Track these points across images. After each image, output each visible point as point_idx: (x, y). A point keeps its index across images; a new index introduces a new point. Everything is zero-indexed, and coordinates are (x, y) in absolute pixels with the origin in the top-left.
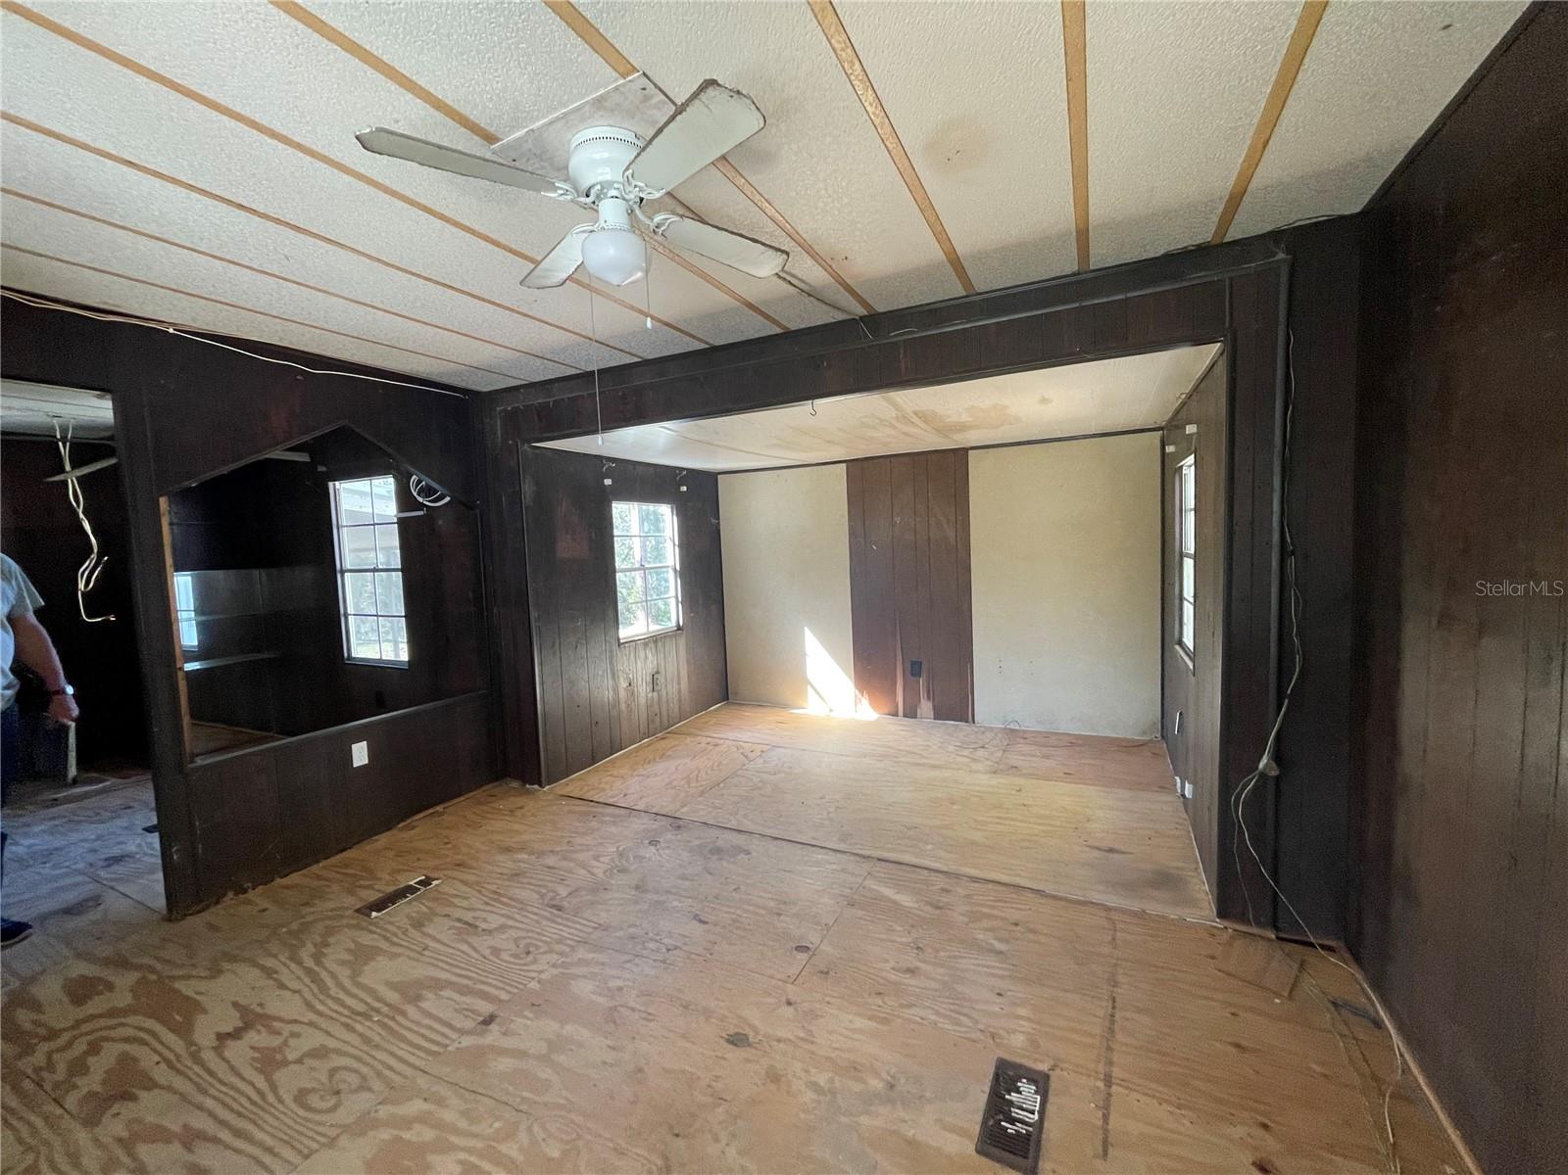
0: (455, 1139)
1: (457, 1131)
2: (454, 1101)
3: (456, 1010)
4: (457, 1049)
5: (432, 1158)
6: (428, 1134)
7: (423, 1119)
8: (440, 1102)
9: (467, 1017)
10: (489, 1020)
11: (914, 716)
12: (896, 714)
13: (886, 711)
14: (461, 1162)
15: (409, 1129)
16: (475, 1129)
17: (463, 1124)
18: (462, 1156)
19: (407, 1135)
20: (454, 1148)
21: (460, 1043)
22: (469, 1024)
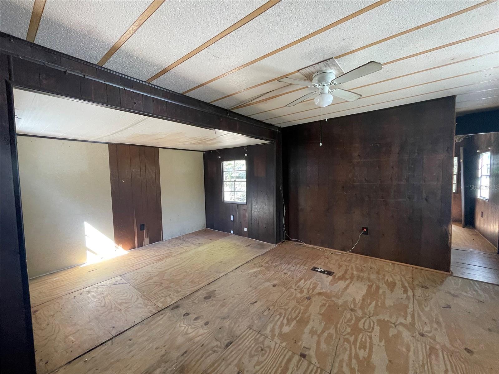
0: (353, 354)
1: (351, 354)
2: (341, 358)
3: (297, 370)
4: (319, 363)
5: (361, 358)
6: (354, 361)
7: (349, 365)
8: (342, 361)
9: (301, 365)
10: (303, 356)
11: (142, 246)
12: (134, 248)
13: (129, 249)
14: (360, 350)
15: (354, 368)
16: (348, 349)
17: (348, 352)
18: (358, 350)
19: (356, 368)
20: (356, 353)
21: (316, 363)
22: (306, 363)
